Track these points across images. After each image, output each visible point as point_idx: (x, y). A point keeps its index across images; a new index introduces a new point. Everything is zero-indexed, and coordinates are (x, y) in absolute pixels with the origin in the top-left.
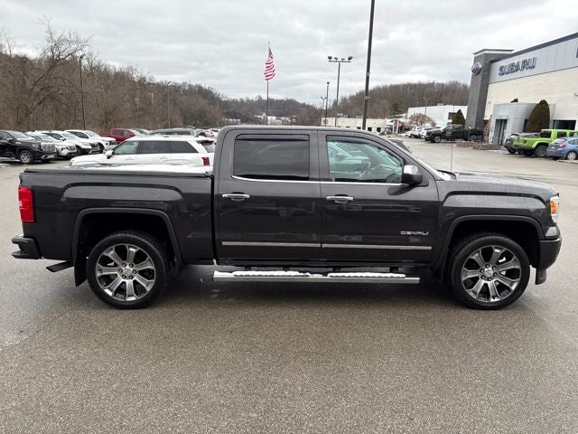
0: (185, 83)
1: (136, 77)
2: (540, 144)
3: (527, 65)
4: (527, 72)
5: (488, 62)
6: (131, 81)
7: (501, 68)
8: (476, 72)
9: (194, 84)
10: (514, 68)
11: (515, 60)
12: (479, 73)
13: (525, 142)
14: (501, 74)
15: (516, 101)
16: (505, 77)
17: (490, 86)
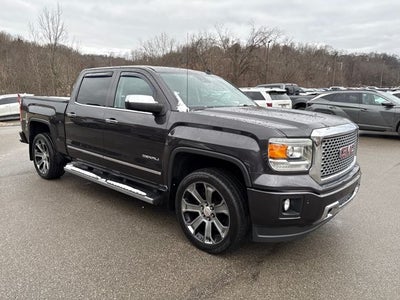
0: (372, 54)
1: (330, 51)
6: (327, 55)
9: (379, 53)
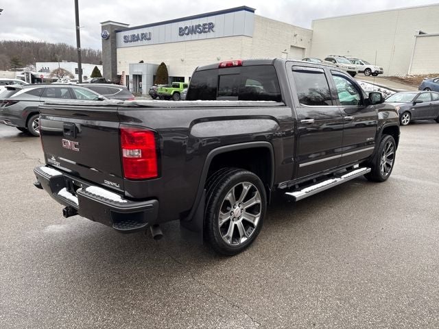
2: (175, 92)
3: (144, 37)
4: (145, 42)
5: (113, 31)
7: (125, 37)
8: (105, 38)
10: (135, 39)
11: (136, 32)
12: (108, 39)
13: (167, 90)
14: (126, 42)
15: (142, 62)
16: (129, 44)
17: (118, 50)
